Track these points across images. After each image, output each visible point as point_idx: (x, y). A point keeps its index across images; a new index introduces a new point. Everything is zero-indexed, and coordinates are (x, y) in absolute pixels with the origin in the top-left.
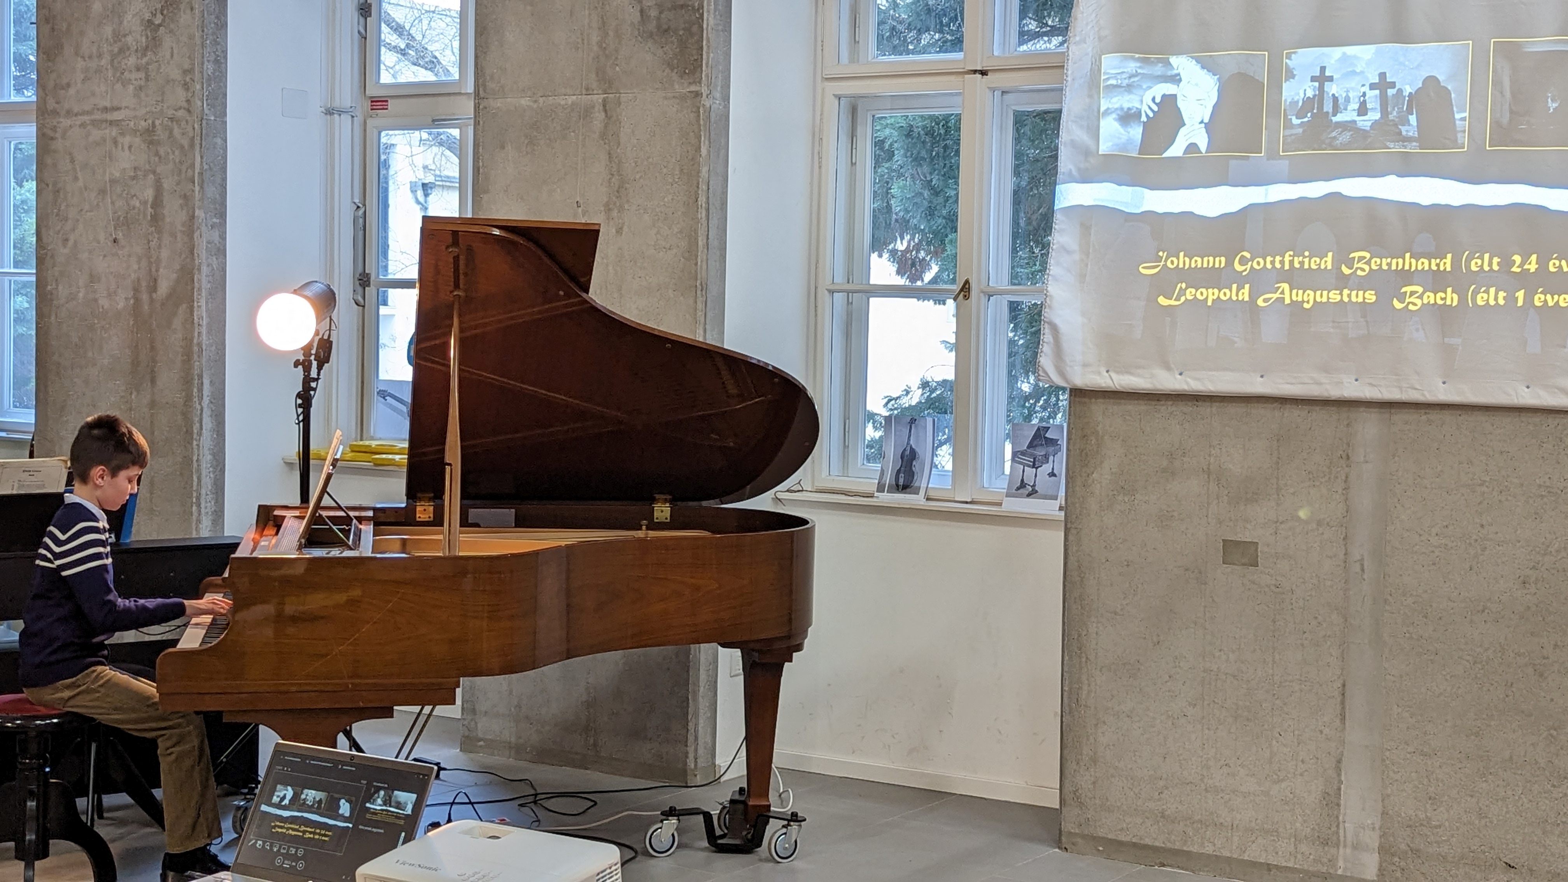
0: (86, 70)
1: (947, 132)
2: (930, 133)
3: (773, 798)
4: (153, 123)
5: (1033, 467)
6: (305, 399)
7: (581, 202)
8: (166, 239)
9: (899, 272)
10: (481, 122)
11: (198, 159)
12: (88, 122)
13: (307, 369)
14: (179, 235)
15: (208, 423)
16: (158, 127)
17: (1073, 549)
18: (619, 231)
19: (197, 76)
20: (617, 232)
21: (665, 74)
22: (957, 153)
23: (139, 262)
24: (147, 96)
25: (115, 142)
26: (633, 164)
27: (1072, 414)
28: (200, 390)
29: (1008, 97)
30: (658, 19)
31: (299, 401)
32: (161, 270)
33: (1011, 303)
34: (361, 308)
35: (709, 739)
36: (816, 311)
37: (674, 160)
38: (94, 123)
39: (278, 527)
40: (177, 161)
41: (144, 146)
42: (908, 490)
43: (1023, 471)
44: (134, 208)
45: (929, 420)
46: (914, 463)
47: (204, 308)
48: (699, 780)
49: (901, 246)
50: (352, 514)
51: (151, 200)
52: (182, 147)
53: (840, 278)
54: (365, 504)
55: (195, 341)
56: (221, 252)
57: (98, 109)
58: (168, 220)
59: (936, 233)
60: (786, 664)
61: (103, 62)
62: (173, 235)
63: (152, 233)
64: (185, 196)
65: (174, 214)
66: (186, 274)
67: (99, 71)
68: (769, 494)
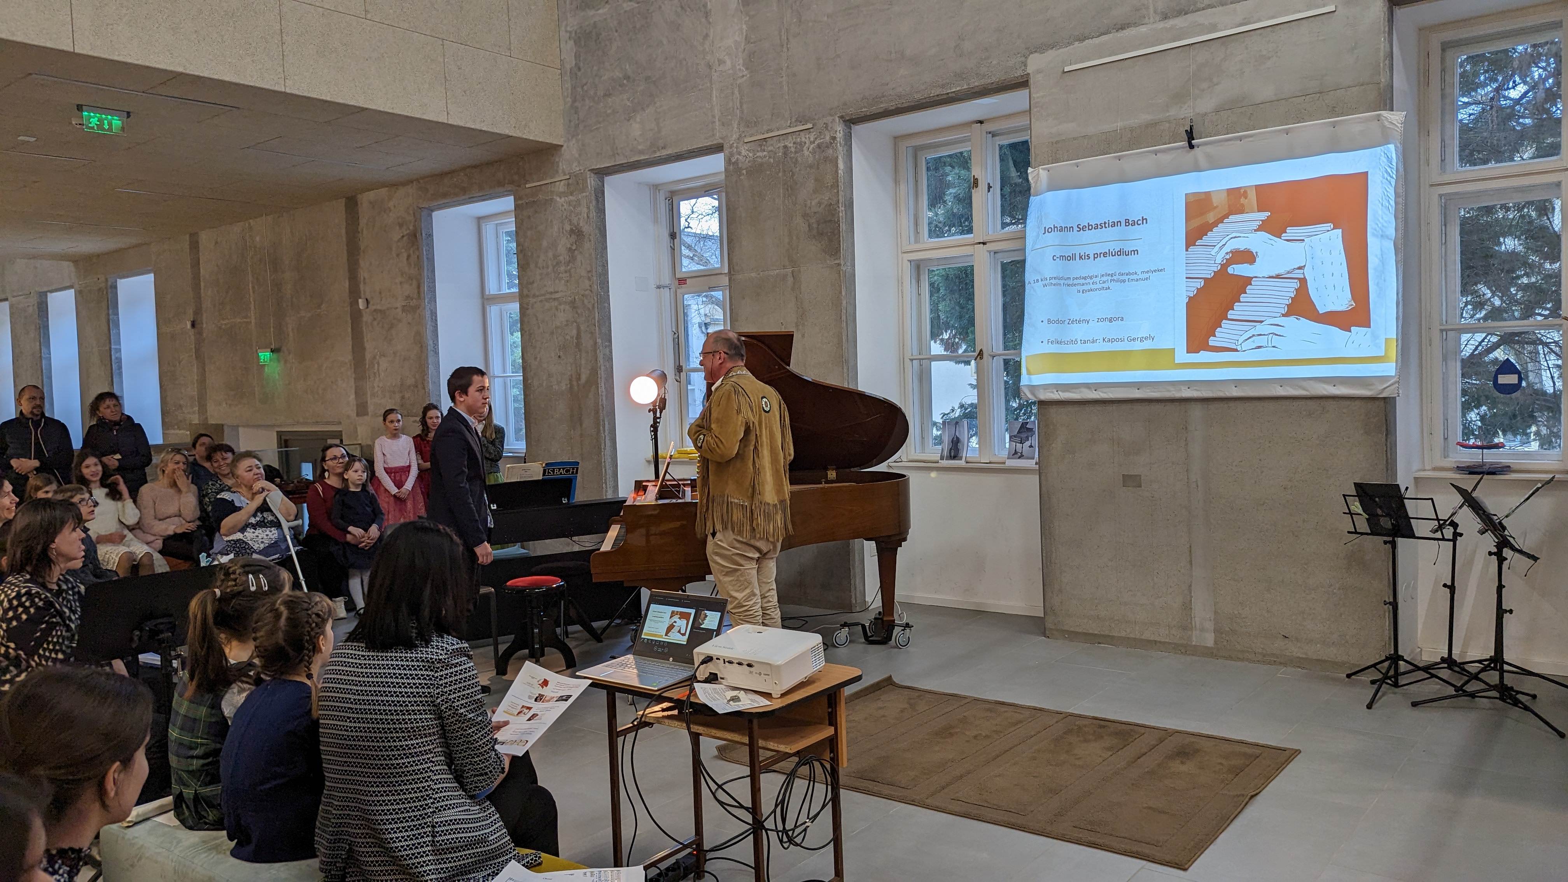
0: (541, 274)
1: (967, 276)
2: (958, 277)
3: (896, 617)
4: (574, 298)
6: (655, 428)
7: (784, 323)
8: (584, 355)
9: (945, 350)
10: (733, 286)
11: (597, 314)
12: (543, 299)
13: (655, 413)
14: (590, 352)
15: (608, 442)
16: (577, 300)
17: (1044, 483)
18: (803, 336)
19: (594, 274)
21: (822, 256)
22: (973, 287)
23: (571, 367)
24: (570, 285)
25: (557, 309)
26: (809, 303)
27: (1039, 415)
28: (604, 427)
29: (998, 256)
30: (818, 228)
31: (652, 429)
32: (582, 370)
33: (1005, 360)
34: (679, 383)
35: (862, 588)
36: (904, 370)
37: (829, 298)
38: (546, 300)
40: (587, 316)
41: (570, 309)
42: (956, 458)
44: (568, 340)
45: (966, 423)
46: (959, 444)
47: (603, 387)
48: (858, 609)
49: (946, 336)
50: (680, 483)
51: (575, 336)
52: (589, 309)
53: (915, 352)
54: (685, 476)
55: (600, 403)
56: (610, 359)
57: (548, 293)
58: (584, 345)
59: (963, 328)
60: (898, 549)
61: (549, 270)
62: (587, 352)
63: (576, 352)
64: (592, 333)
65: (587, 342)
66: (594, 371)
67: (547, 274)
68: (885, 463)
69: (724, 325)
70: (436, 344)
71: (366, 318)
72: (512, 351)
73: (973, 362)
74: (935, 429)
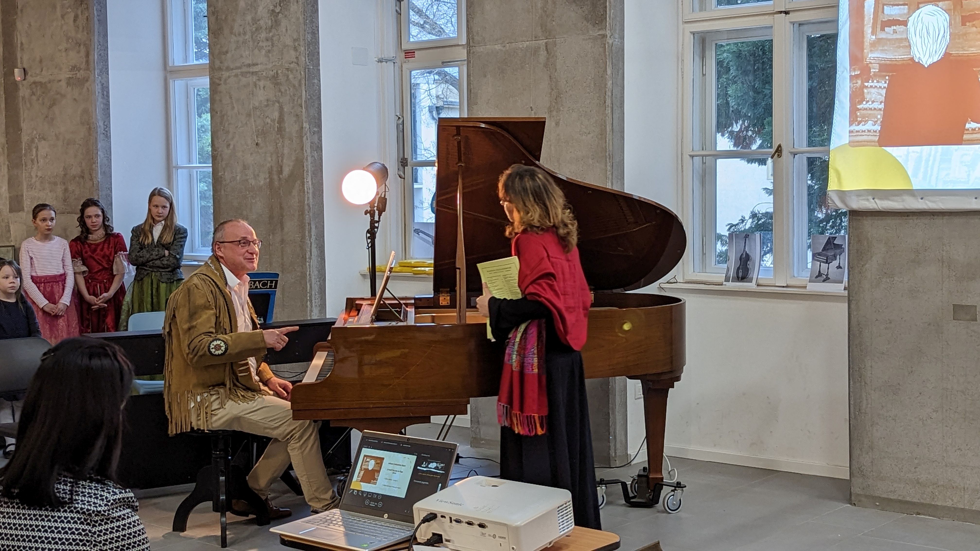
0: (237, 42)
1: (764, 53)
2: (753, 54)
3: (665, 474)
4: (277, 72)
5: (826, 263)
6: (372, 233)
7: (533, 107)
8: (287, 142)
9: (735, 145)
10: (471, 62)
11: (304, 92)
12: (239, 74)
13: (372, 216)
14: (294, 139)
15: (315, 250)
16: (280, 74)
17: (855, 313)
18: (557, 124)
19: (302, 43)
20: (556, 125)
21: (583, 25)
22: (771, 67)
23: (271, 157)
24: (272, 56)
25: (255, 85)
26: (565, 83)
27: (851, 229)
28: (310, 232)
29: (804, 28)
31: (369, 235)
32: (285, 161)
33: (809, 159)
34: (403, 180)
35: (623, 438)
36: (682, 169)
37: (590, 78)
38: (243, 74)
39: (359, 310)
40: (292, 94)
41: (272, 86)
42: (745, 280)
43: (820, 266)
44: (268, 123)
45: (757, 237)
46: (748, 263)
47: (310, 183)
48: (619, 463)
49: (736, 128)
50: (402, 302)
51: (277, 119)
52: (294, 86)
53: (697, 147)
54: (408, 295)
55: (306, 202)
56: (319, 148)
57: (244, 66)
58: (287, 130)
59: (758, 118)
60: (670, 389)
61: (247, 37)
62: (291, 139)
63: (278, 139)
64: (297, 115)
65: (291, 127)
66: (299, 163)
67: (244, 42)
68: (656, 284)
69: (461, 109)
70: (107, 126)
71: (24, 92)
72: (200, 137)
73: (770, 161)
74: (719, 243)
